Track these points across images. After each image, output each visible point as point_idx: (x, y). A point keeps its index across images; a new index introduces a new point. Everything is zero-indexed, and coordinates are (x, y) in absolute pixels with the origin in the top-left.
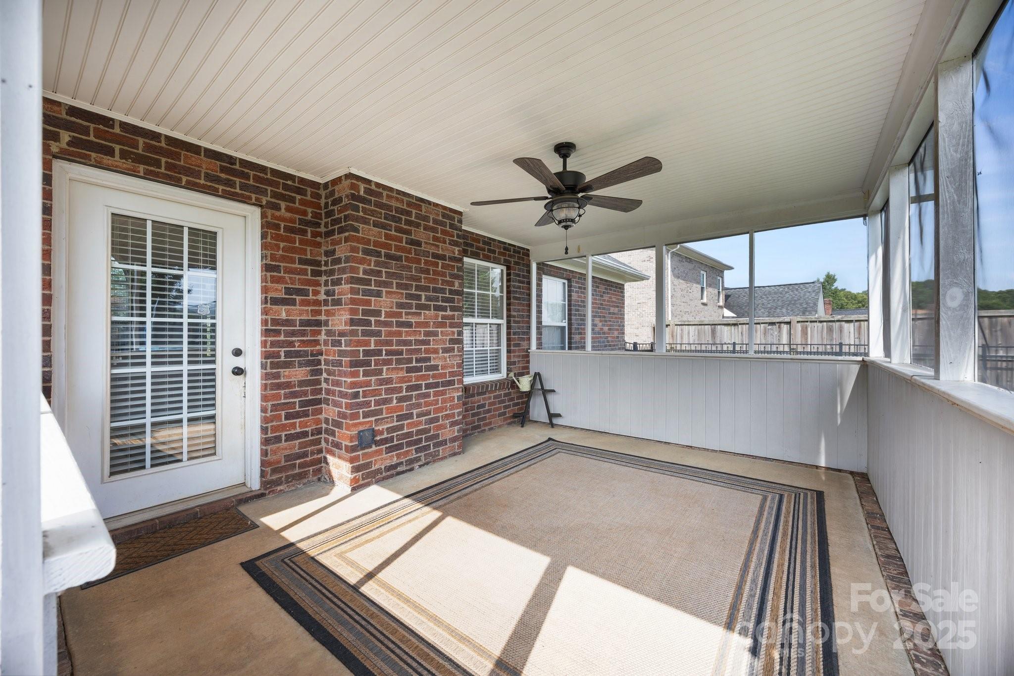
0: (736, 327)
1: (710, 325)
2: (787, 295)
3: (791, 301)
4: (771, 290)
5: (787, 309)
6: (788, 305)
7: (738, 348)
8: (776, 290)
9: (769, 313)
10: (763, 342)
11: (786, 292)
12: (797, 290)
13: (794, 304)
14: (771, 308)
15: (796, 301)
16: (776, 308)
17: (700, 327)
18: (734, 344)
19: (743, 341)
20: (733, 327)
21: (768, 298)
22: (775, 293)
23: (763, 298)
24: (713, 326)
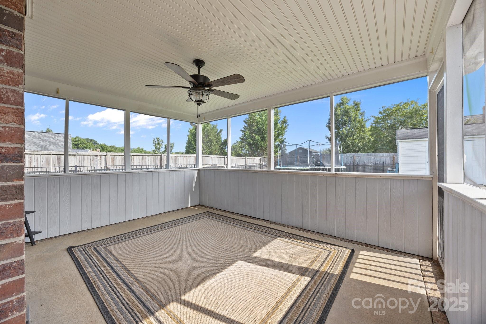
0: (75, 157)
1: (56, 155)
2: (52, 139)
3: (55, 143)
4: (39, 134)
5: (54, 147)
6: (54, 145)
7: (78, 169)
8: (43, 135)
9: (42, 148)
10: (92, 165)
11: (51, 137)
12: (58, 137)
13: (57, 144)
14: (42, 146)
15: (58, 142)
16: (46, 146)
17: (47, 156)
18: (76, 166)
19: (80, 165)
20: (73, 157)
21: (38, 139)
22: (43, 137)
23: (35, 139)
24: (58, 156)
